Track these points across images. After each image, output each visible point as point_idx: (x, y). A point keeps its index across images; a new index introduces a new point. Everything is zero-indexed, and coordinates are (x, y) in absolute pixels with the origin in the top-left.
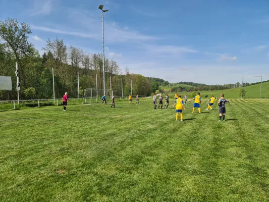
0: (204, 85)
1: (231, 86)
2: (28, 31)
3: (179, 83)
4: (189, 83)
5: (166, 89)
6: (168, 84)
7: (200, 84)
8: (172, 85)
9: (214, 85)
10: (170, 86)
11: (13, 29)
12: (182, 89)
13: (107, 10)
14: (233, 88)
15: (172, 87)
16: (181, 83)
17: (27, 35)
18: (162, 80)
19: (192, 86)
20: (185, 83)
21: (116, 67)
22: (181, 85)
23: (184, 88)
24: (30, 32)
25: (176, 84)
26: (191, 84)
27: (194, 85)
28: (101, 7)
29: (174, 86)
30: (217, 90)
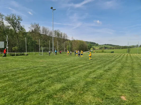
0: (119, 46)
1: (133, 47)
2: (21, 19)
3: (104, 45)
4: (110, 45)
5: (97, 48)
6: (98, 45)
7: (116, 46)
8: (100, 46)
9: (124, 46)
10: (99, 46)
11: (14, 19)
12: (106, 48)
13: (55, 9)
14: (135, 47)
15: (100, 47)
16: (105, 45)
17: (20, 21)
18: (95, 43)
19: (111, 47)
20: (108, 45)
21: (66, 36)
22: (105, 46)
23: (107, 48)
24: (22, 20)
25: (102, 45)
26: (111, 45)
27: (113, 46)
28: (52, 8)
29: (101, 46)
30: (125, 48)
